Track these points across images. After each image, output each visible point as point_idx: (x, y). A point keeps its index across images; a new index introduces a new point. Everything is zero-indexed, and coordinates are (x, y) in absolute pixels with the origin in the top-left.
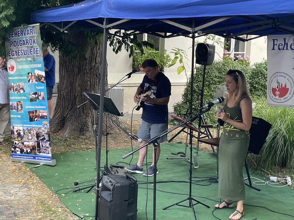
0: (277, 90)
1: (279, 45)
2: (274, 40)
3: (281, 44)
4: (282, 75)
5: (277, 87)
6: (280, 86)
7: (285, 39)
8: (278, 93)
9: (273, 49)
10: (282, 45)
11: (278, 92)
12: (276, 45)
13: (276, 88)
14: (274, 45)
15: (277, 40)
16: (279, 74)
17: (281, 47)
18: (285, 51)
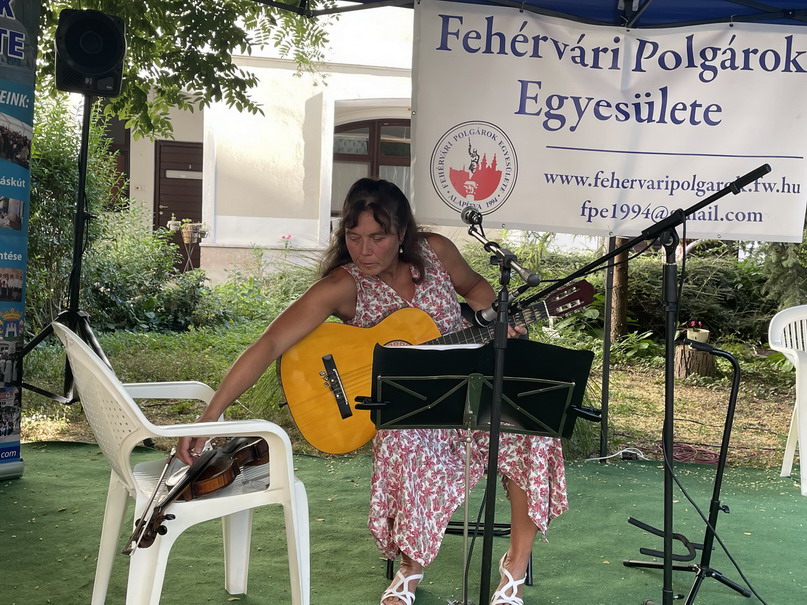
0: (471, 175)
1: (467, 37)
2: (446, 19)
3: (474, 35)
4: (488, 129)
5: (471, 168)
6: (479, 163)
7: (490, 20)
8: (471, 185)
9: (444, 46)
10: (478, 37)
11: (473, 183)
12: (457, 34)
13: (467, 170)
14: (445, 33)
15: (461, 19)
16: (475, 127)
17: (472, 44)
18: (495, 57)
